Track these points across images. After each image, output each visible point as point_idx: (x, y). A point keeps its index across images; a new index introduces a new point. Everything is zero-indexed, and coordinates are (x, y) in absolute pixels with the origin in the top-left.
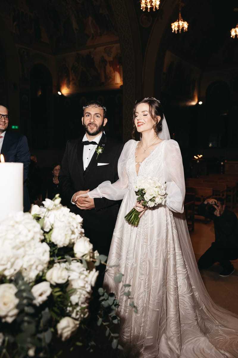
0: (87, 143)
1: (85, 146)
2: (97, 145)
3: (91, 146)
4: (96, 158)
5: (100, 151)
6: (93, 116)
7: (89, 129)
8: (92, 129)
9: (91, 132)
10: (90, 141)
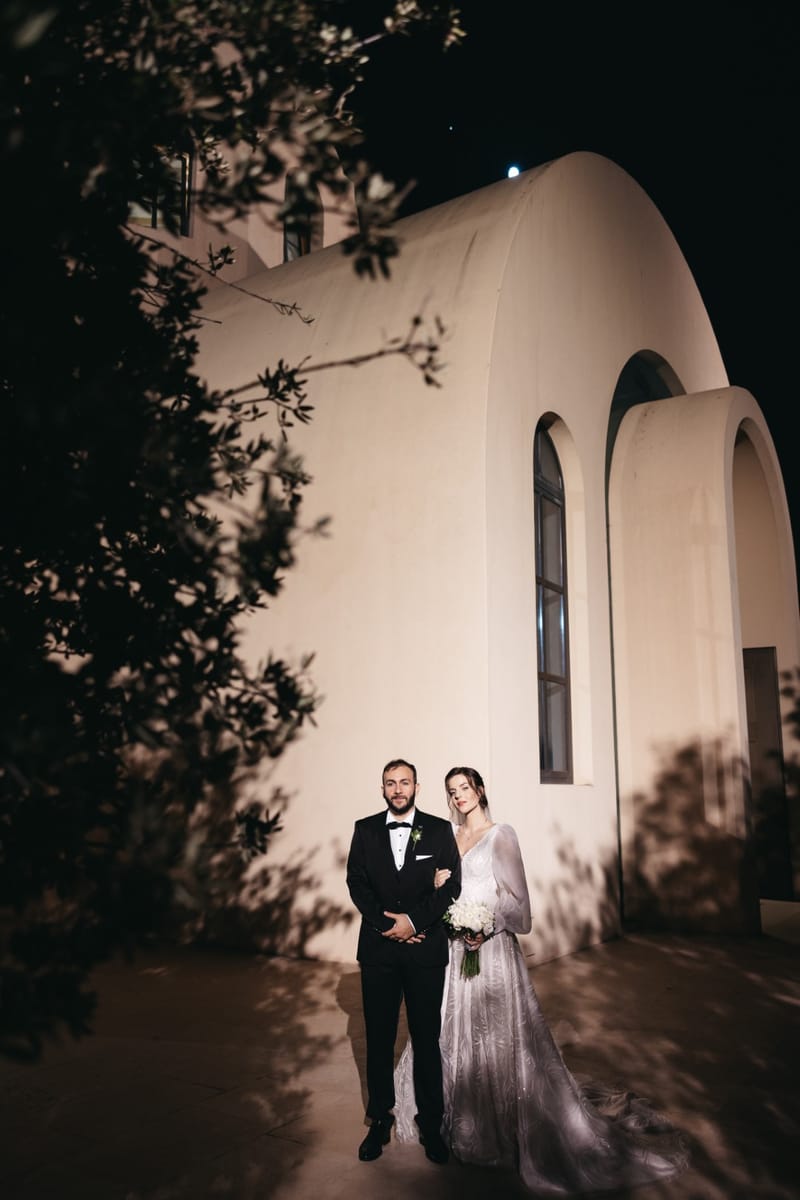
0: (395, 825)
1: (392, 832)
2: (410, 829)
3: (401, 830)
4: (412, 849)
5: (418, 836)
8: (400, 803)
9: (399, 806)
10: (400, 822)
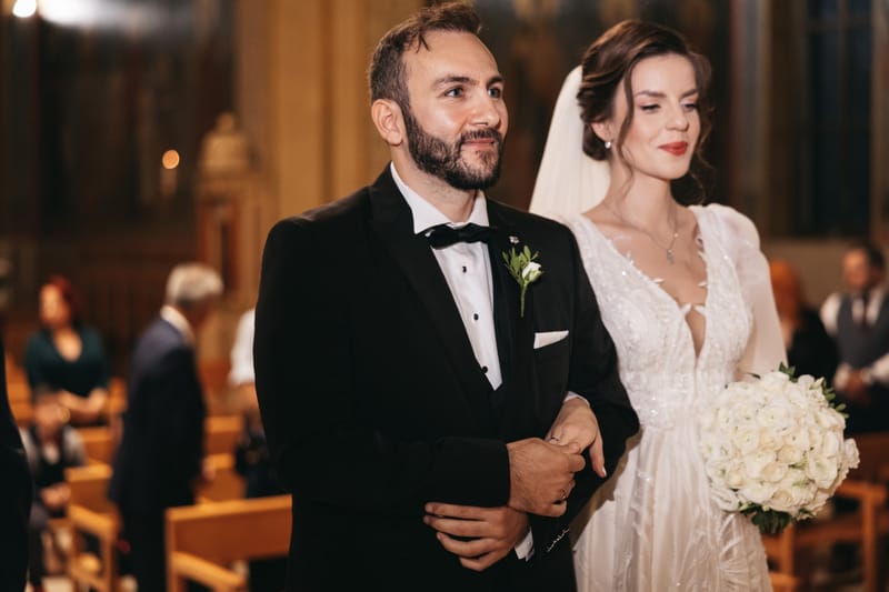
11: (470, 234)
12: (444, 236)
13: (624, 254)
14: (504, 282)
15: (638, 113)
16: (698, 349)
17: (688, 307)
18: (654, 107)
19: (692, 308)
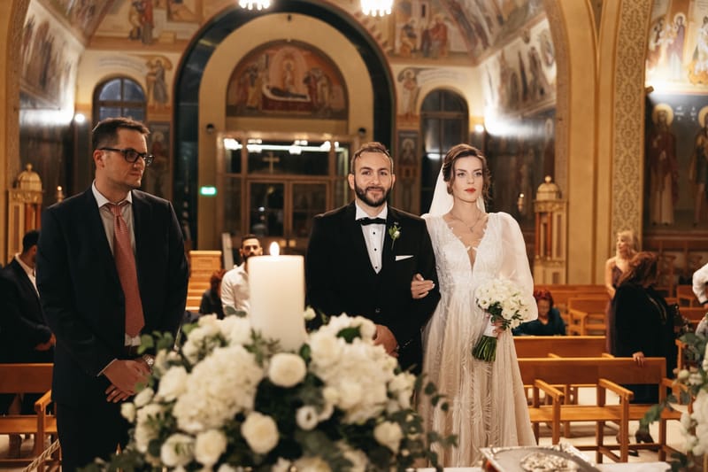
6: (375, 173)
7: (370, 195)
11: (378, 221)
12: (367, 221)
13: (450, 228)
14: (388, 237)
15: (457, 177)
16: (473, 262)
17: (469, 248)
18: (462, 174)
19: (471, 248)
